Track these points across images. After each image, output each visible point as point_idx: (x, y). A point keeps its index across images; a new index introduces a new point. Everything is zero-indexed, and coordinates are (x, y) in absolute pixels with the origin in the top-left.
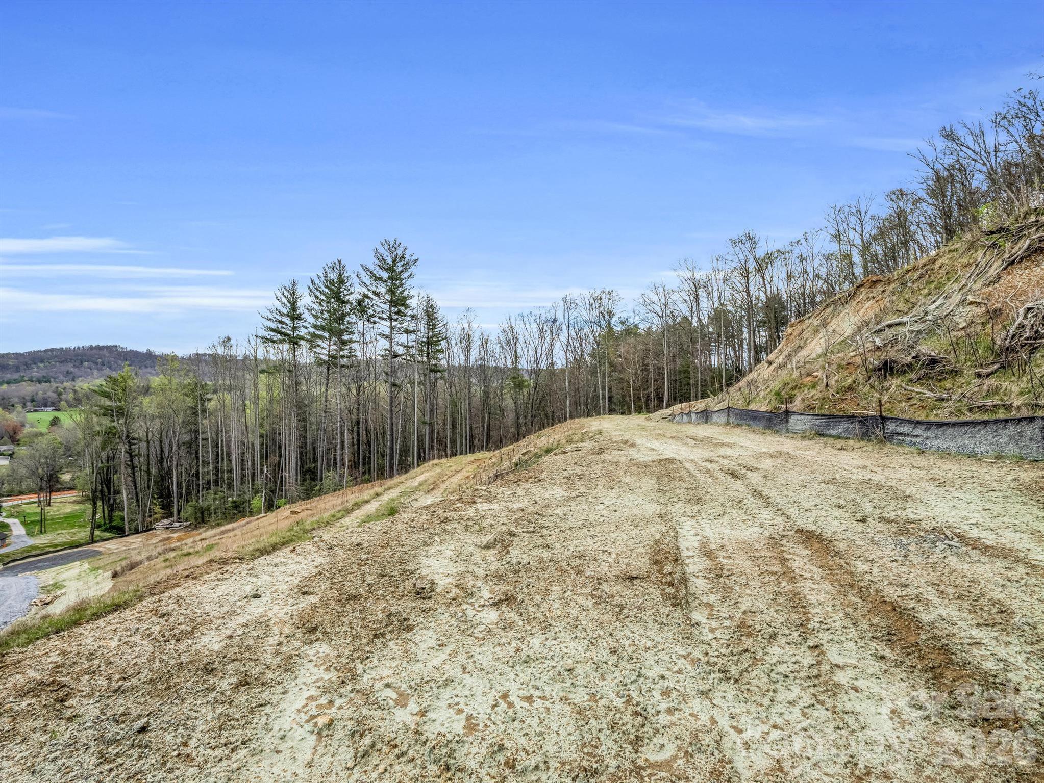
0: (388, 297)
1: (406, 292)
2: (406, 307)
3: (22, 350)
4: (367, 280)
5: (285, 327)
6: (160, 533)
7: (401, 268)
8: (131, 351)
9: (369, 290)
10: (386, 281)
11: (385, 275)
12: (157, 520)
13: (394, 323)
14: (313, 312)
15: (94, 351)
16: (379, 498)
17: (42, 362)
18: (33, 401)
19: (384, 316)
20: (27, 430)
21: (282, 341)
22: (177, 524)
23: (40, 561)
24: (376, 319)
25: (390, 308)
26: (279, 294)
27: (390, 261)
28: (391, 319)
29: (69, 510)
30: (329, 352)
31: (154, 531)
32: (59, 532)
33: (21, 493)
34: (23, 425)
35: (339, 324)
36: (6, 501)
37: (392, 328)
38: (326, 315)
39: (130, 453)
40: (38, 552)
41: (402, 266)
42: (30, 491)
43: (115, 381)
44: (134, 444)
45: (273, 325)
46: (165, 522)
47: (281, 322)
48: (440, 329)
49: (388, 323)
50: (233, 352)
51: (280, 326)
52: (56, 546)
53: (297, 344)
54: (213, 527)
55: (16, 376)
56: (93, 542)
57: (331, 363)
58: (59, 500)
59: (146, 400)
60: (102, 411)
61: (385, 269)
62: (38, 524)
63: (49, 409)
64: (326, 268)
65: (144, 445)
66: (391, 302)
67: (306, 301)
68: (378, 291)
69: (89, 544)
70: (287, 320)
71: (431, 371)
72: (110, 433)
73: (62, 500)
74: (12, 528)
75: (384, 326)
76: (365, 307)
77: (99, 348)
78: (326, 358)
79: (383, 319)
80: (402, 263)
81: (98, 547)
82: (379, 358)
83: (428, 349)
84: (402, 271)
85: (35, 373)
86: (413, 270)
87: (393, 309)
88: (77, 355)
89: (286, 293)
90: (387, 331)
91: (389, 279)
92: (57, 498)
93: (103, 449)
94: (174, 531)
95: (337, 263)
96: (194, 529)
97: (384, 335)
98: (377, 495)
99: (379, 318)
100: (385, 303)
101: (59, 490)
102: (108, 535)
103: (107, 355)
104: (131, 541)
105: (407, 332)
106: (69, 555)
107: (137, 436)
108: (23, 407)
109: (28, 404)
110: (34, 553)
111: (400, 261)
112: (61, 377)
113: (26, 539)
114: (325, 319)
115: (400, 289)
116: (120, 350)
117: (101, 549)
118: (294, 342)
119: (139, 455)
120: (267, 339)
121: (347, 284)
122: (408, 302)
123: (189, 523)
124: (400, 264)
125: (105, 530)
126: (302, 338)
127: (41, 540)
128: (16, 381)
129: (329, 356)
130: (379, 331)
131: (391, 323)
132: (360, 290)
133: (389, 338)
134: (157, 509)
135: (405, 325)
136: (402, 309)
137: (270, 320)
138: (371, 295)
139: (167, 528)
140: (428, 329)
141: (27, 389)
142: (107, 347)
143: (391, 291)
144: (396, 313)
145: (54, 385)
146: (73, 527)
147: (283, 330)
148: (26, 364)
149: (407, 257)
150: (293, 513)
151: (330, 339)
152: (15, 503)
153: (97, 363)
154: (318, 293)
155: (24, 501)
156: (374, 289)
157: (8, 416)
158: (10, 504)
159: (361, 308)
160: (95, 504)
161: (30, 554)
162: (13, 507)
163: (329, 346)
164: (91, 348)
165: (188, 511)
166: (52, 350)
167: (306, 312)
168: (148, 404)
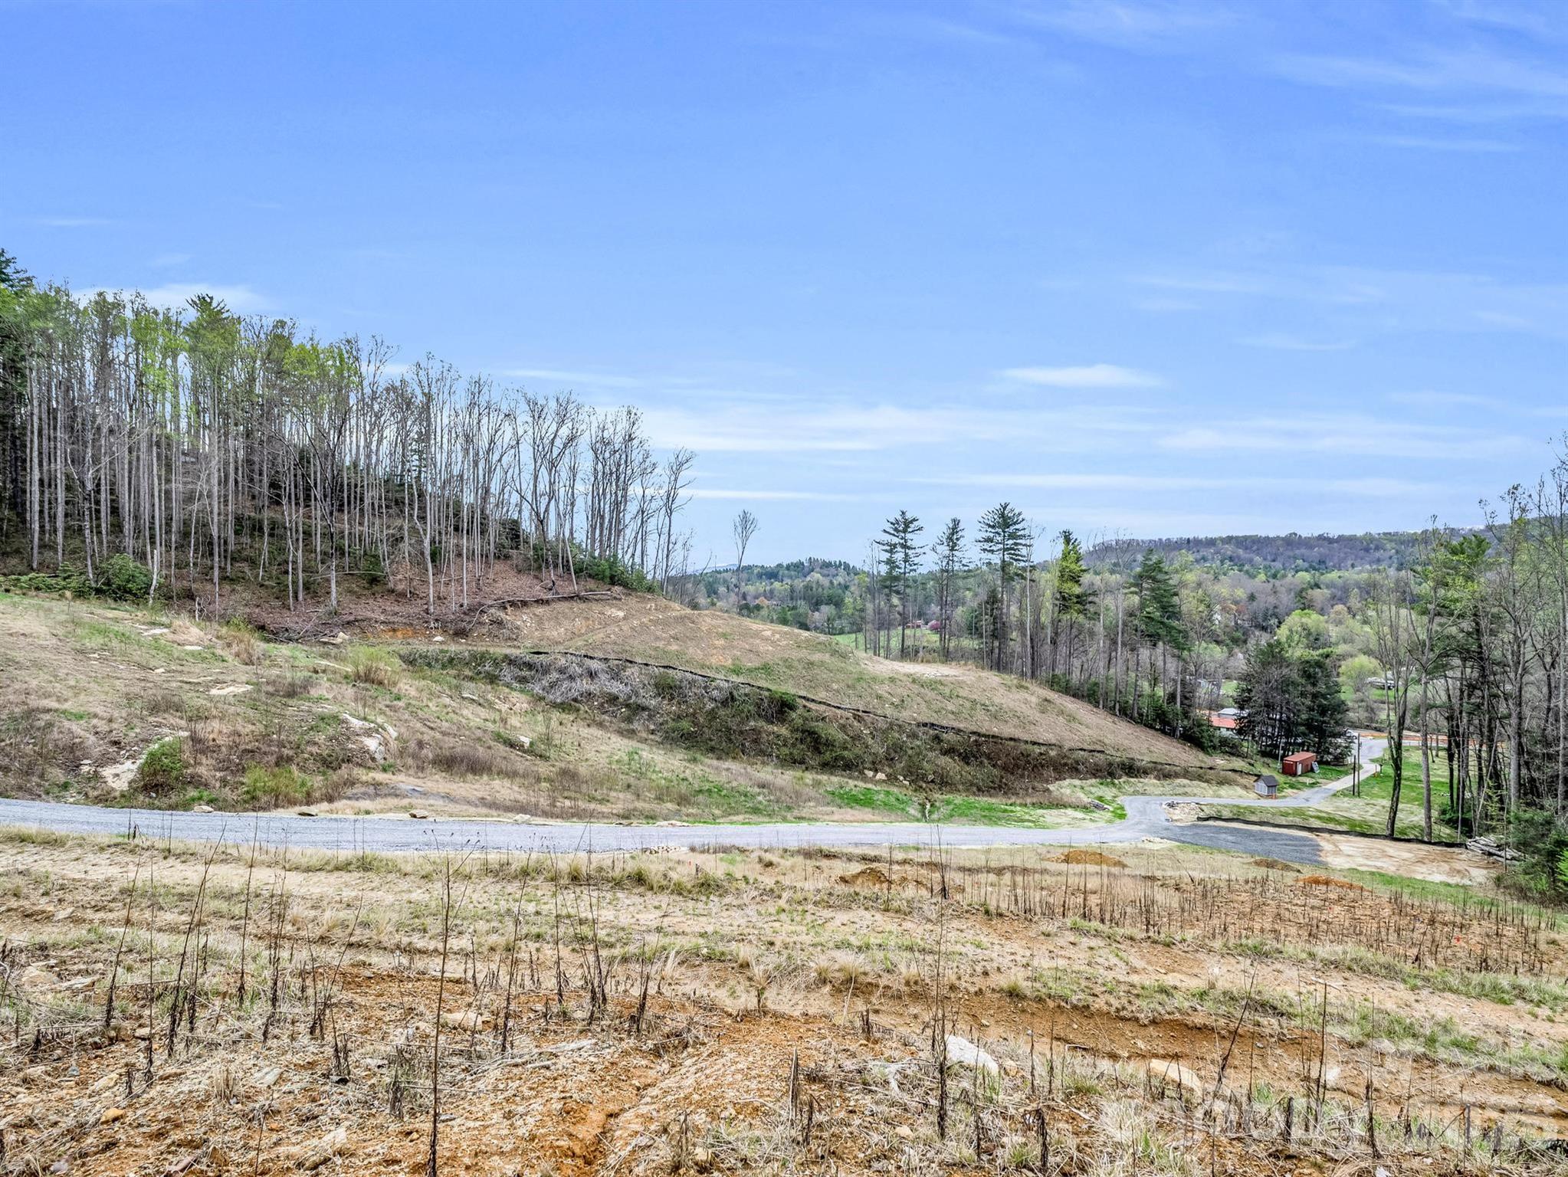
6: (1464, 859)
22: (1509, 852)
23: (1236, 831)
31: (1461, 850)
32: (1379, 801)
106: (1276, 837)
113: (1319, 796)
139: (1490, 854)
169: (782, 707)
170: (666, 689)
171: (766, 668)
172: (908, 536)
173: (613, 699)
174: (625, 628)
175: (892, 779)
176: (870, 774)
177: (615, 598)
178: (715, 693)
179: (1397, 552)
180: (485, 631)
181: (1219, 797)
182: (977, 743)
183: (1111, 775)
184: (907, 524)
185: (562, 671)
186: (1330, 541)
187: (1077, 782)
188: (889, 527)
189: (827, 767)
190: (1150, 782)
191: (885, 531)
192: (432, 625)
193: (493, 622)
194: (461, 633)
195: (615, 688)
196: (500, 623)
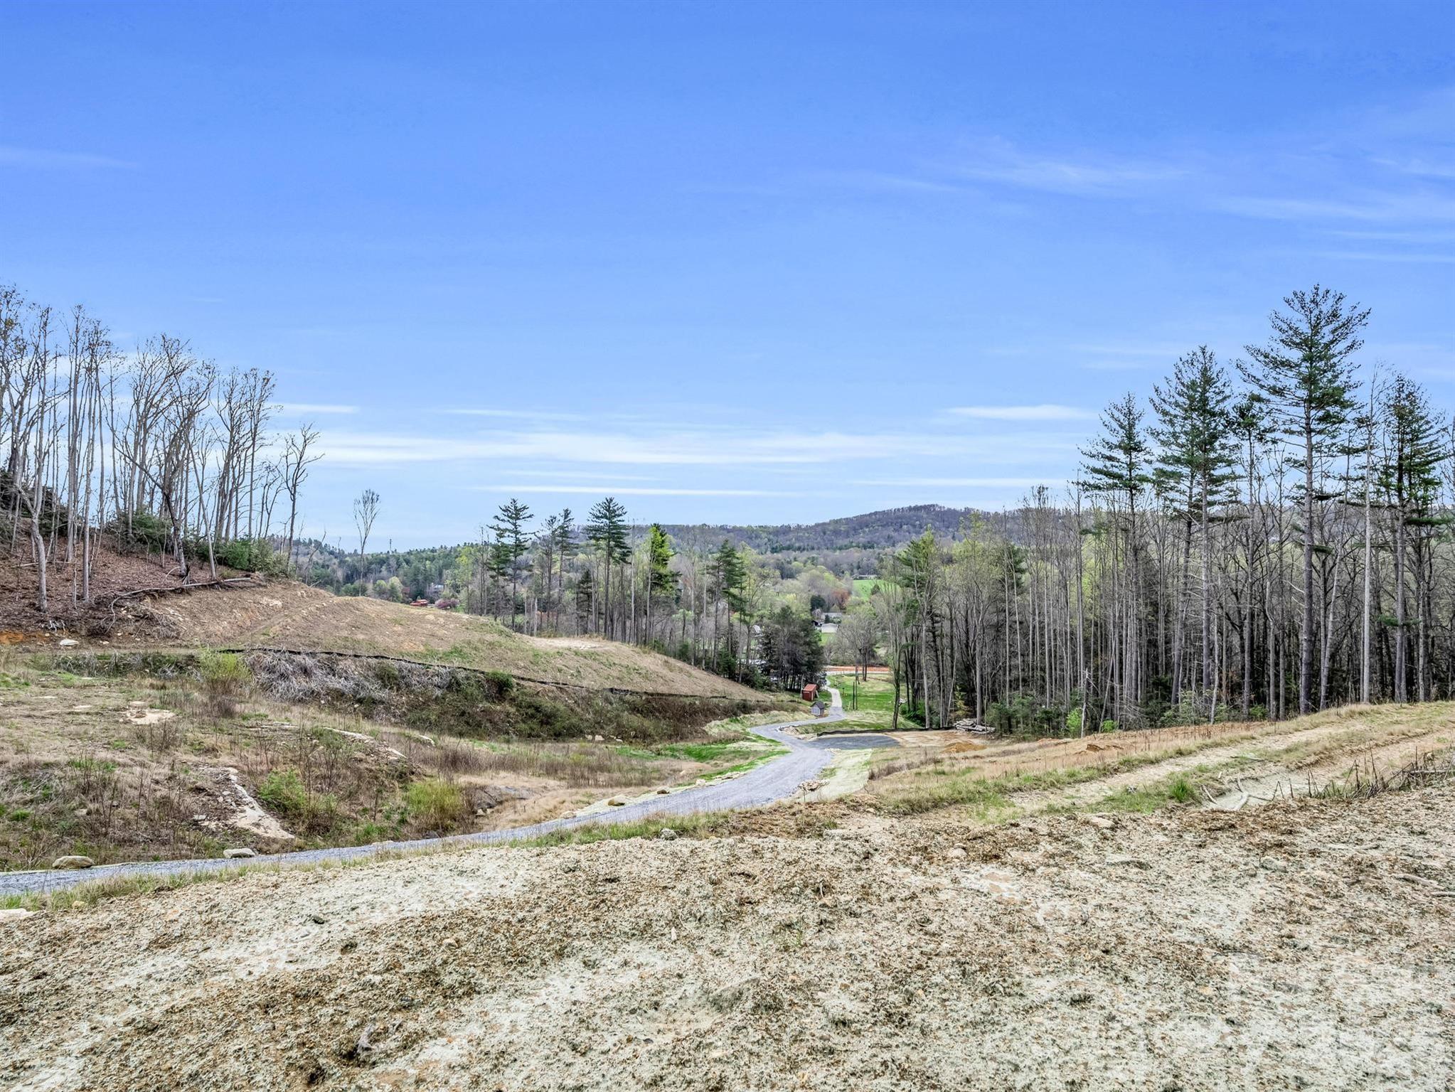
0: (1303, 393)
1: (1343, 378)
2: (1344, 405)
3: (851, 515)
4: (1258, 370)
5: (1117, 464)
6: (960, 736)
7: (1331, 337)
8: (949, 510)
9: (1262, 387)
10: (1298, 366)
11: (1295, 355)
12: (958, 718)
13: (1316, 439)
14: (1162, 437)
15: (912, 512)
16: (1181, 760)
17: (867, 526)
18: (859, 567)
19: (1295, 427)
20: (853, 598)
21: (1113, 487)
22: (979, 728)
23: (845, 739)
24: (1277, 435)
25: (1308, 413)
26: (1107, 418)
27: (1305, 328)
28: (1310, 431)
29: (881, 689)
30: (1191, 497)
31: (954, 731)
32: (869, 711)
33: (844, 664)
34: (850, 593)
35: (1205, 451)
36: (830, 669)
37: (1311, 448)
38: (1183, 440)
39: (932, 631)
40: (848, 729)
41: (1333, 332)
42: (851, 663)
43: (916, 546)
44: (937, 622)
45: (1099, 464)
46: (967, 721)
47: (1110, 458)
48: (1432, 438)
49: (1303, 440)
50: (1050, 504)
51: (1108, 464)
52: (863, 726)
53: (1135, 488)
54: (1019, 741)
55: (846, 542)
56: (896, 729)
57: (1195, 514)
58: (874, 676)
59: (947, 570)
60: (906, 581)
61: (1297, 345)
62: (853, 699)
63: (872, 576)
64: (1180, 364)
65: (946, 624)
66: (1309, 400)
67: (1149, 421)
68: (1279, 385)
69: (889, 731)
70: (1119, 454)
71: (1409, 522)
72: (912, 608)
73: (877, 676)
74: (833, 698)
75: (1296, 447)
76: (1253, 416)
77: (917, 509)
78: (1185, 508)
79: (1292, 433)
80: (1331, 327)
81: (896, 736)
82: (1288, 504)
83: (1400, 480)
84: (1332, 342)
85: (862, 539)
86: (1359, 333)
87: (1313, 412)
88: (898, 518)
89: (1117, 414)
90: (1301, 454)
91: (1304, 360)
92: (872, 672)
93: (906, 624)
94: (975, 736)
95: (1199, 353)
96: (998, 738)
97: (1295, 462)
98: (1180, 753)
99: (1285, 431)
100: (1297, 405)
101: (872, 666)
102: (911, 724)
103: (925, 516)
104: (929, 737)
105: (1348, 451)
106: (870, 739)
107: (938, 612)
108: (851, 575)
109: (855, 571)
110: (844, 729)
111: (1328, 323)
112: (883, 543)
113: (841, 712)
114: (1183, 446)
115: (1329, 375)
116: (937, 509)
117: (899, 740)
118: (1132, 487)
119: (942, 636)
120: (1090, 485)
121: (1218, 384)
122: (1346, 396)
123: (993, 729)
124: (1326, 330)
125: (909, 718)
126: (1144, 479)
127: (853, 717)
128: (847, 547)
129: (1191, 505)
130: (1286, 455)
131: (1309, 439)
132: (1242, 390)
133: (1307, 465)
134: (960, 703)
135: (1342, 439)
136: (1333, 409)
137: (1094, 456)
138: (1264, 394)
139: (969, 730)
140: (1402, 441)
141: (855, 555)
142: (925, 507)
143: (1310, 381)
144: (1321, 420)
145: (877, 551)
146: (881, 708)
147: (1115, 470)
148: (855, 530)
149: (1345, 314)
150: (1093, 748)
151: (1193, 477)
152: (839, 673)
153: (914, 526)
154: (1167, 408)
155: (846, 672)
156: (1271, 382)
157: (839, 583)
158: (835, 673)
159: (1245, 420)
160: (898, 686)
161: (841, 729)
162: (838, 677)
163: (1191, 489)
164: (910, 509)
165: (992, 713)
166: (876, 513)
167: (1150, 438)
168: (950, 576)
169: (500, 687)
170: (386, 678)
171: (457, 651)
172: (519, 522)
173: (340, 695)
174: (297, 618)
175: (607, 739)
176: (590, 737)
177: (260, 585)
178: (436, 680)
179: (769, 540)
180: (131, 629)
181: (796, 720)
182: (648, 701)
183: (736, 714)
184: (518, 511)
185: (271, 670)
186: (729, 531)
187: (718, 722)
188: (500, 514)
189: (557, 736)
190: (757, 715)
191: (496, 517)
192: (53, 625)
193: (138, 618)
194: (97, 634)
195: (336, 683)
196: (149, 619)
